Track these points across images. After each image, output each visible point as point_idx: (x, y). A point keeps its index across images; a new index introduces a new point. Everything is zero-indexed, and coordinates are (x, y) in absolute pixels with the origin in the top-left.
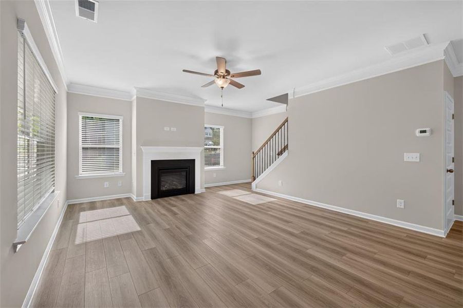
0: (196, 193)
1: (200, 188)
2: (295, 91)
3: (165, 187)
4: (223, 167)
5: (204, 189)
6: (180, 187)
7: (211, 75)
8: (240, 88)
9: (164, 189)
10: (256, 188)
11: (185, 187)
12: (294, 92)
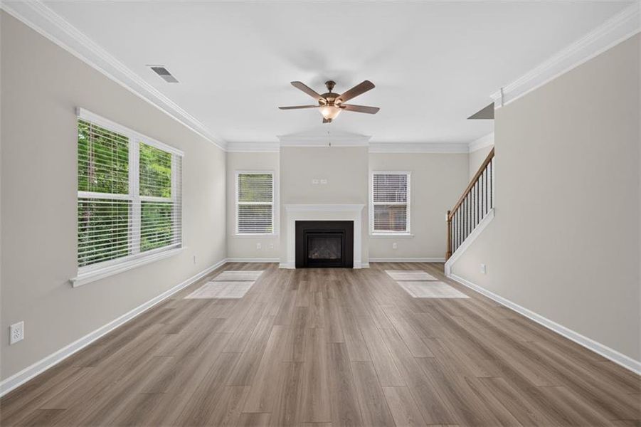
0: (354, 268)
1: (360, 261)
2: (504, 92)
3: (315, 255)
4: (409, 234)
5: (368, 264)
6: (333, 257)
7: (314, 106)
8: (374, 113)
9: (313, 257)
10: (451, 273)
11: (340, 257)
12: (503, 96)
